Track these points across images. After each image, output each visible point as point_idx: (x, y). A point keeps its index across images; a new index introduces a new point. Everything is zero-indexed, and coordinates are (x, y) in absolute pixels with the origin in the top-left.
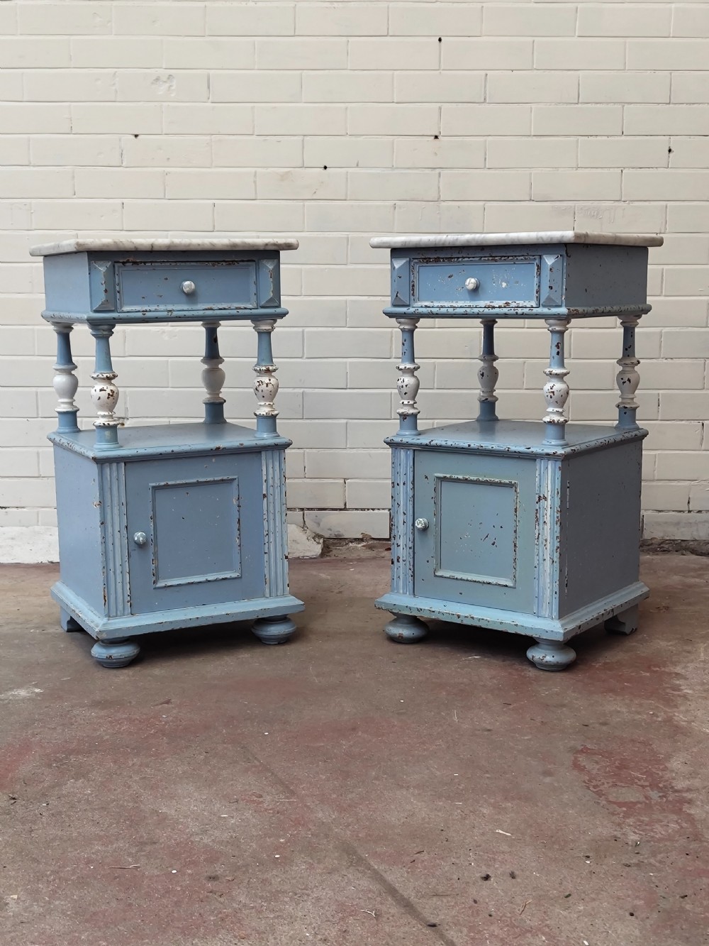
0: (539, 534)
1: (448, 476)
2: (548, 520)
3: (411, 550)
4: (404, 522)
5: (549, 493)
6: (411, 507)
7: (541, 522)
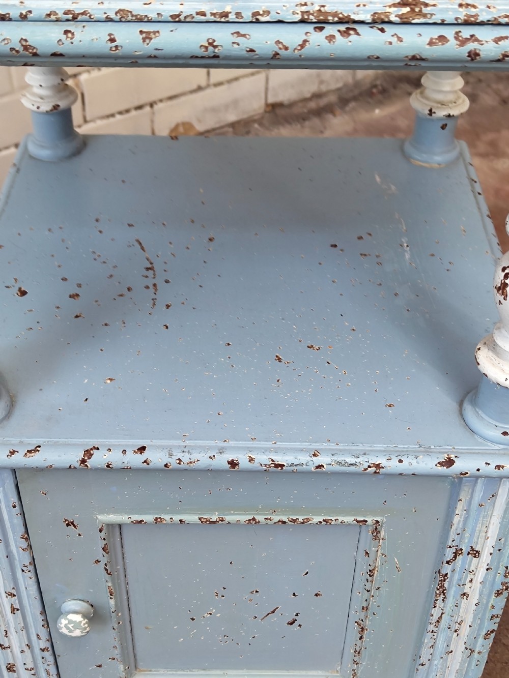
0: (442, 614)
1: (149, 518)
2: (475, 591)
3: (48, 655)
4: (13, 610)
5: (491, 542)
6: (32, 582)
7: (452, 593)
